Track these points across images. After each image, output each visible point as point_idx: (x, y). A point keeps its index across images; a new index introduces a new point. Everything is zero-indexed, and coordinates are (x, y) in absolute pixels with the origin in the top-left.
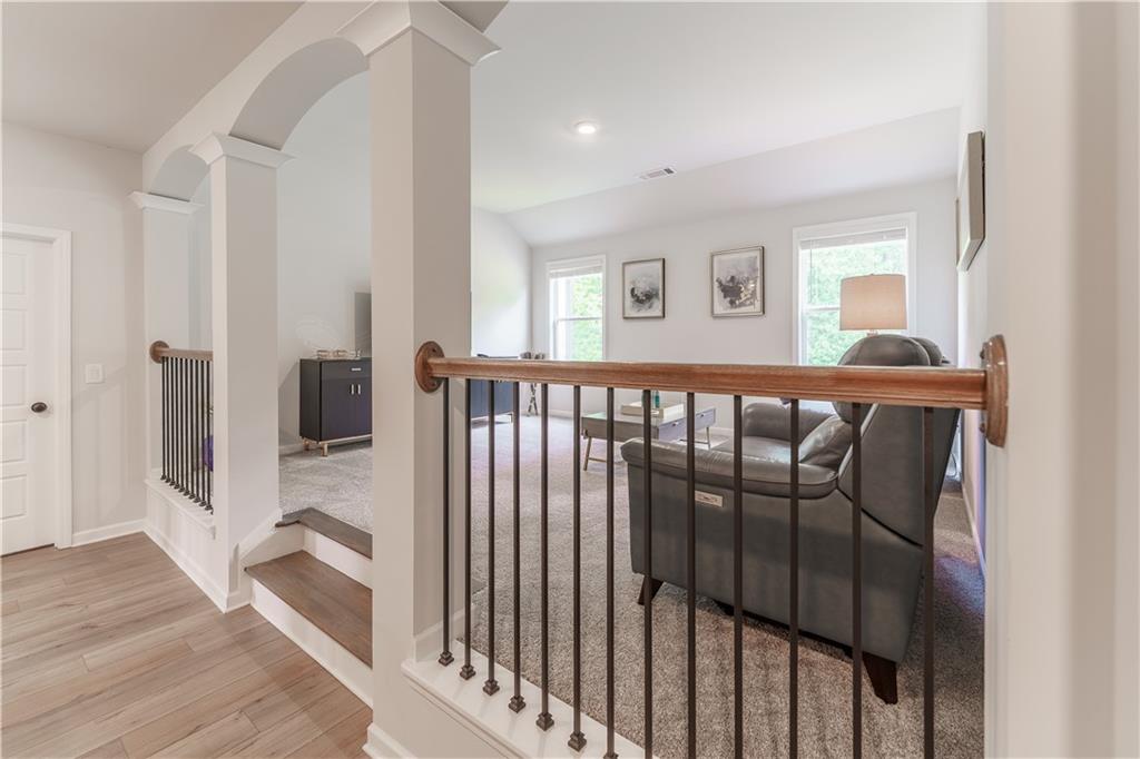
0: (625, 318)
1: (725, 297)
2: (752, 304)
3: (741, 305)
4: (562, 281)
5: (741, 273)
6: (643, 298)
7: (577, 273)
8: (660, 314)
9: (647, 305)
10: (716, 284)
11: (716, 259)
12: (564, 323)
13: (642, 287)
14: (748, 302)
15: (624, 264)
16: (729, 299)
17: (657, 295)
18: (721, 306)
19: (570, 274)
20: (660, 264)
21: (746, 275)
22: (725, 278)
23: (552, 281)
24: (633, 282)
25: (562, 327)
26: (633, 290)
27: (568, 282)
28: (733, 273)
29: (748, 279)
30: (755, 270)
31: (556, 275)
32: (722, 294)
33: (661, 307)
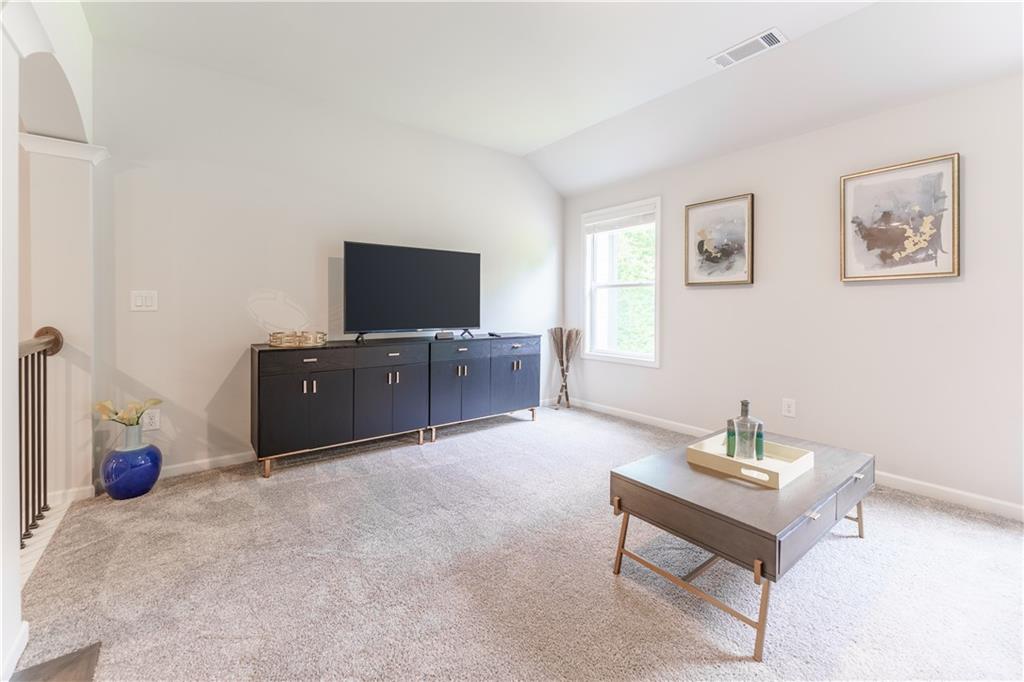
0: (688, 284)
1: (870, 248)
2: (929, 258)
3: (909, 260)
4: (602, 237)
5: (907, 204)
6: (718, 255)
7: (621, 225)
8: (745, 277)
9: (725, 264)
10: (851, 228)
11: (851, 186)
12: (606, 290)
13: (715, 240)
14: (922, 256)
15: (688, 208)
16: (877, 251)
17: (740, 248)
18: (863, 263)
19: (611, 227)
20: (745, 204)
21: (917, 208)
22: (869, 215)
23: (589, 238)
24: (701, 233)
25: (602, 295)
26: (701, 245)
27: (612, 238)
28: (888, 206)
29: (921, 215)
30: (938, 198)
31: (593, 230)
32: (864, 244)
33: (746, 267)
